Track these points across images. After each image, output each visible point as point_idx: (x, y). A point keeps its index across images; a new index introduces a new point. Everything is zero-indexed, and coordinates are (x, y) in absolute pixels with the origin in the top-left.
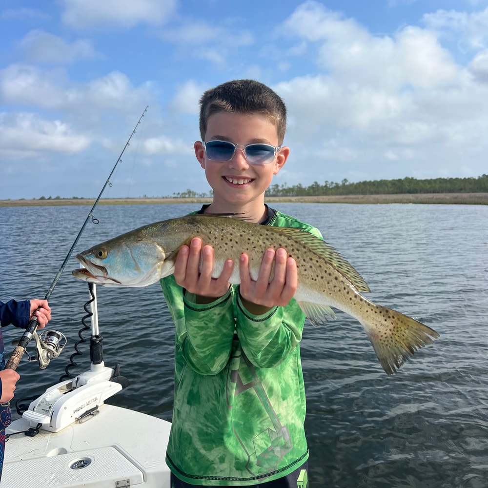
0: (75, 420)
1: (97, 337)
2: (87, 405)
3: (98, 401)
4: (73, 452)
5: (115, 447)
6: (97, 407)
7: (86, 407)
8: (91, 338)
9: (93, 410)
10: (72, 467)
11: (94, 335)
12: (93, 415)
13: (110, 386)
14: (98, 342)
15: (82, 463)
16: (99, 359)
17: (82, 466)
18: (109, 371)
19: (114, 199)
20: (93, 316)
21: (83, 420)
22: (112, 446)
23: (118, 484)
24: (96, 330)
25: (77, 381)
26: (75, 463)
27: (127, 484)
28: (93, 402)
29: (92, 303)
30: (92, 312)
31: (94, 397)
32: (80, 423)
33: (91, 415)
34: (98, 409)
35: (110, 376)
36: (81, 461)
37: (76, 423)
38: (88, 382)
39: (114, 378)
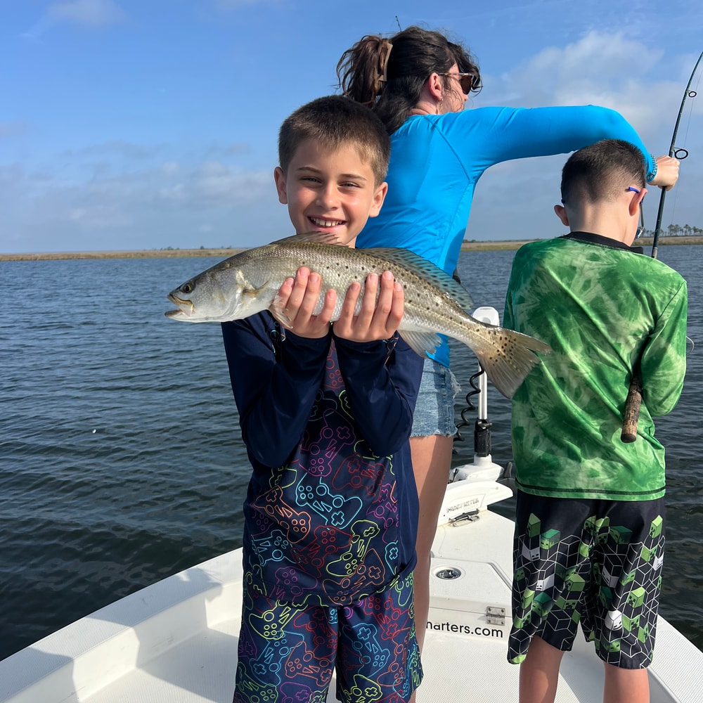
0: (447, 521)
1: (484, 421)
2: (465, 506)
3: (479, 504)
4: (441, 557)
5: (492, 565)
6: (477, 512)
7: (463, 507)
8: (477, 423)
9: (471, 513)
10: (437, 575)
11: (481, 418)
12: (470, 520)
13: (497, 488)
14: (484, 428)
15: (450, 573)
16: (485, 451)
17: (449, 577)
18: (498, 469)
19: (517, 241)
20: (480, 393)
21: (458, 523)
22: (489, 564)
23: (490, 610)
24: (483, 413)
25: (455, 474)
26: (442, 572)
27: (501, 614)
28: (473, 505)
29: (481, 376)
30: (481, 388)
31: (474, 498)
32: (454, 526)
33: (468, 519)
34: (478, 515)
35: (497, 476)
36: (449, 571)
37: (449, 525)
38: (468, 478)
39: (502, 479)
